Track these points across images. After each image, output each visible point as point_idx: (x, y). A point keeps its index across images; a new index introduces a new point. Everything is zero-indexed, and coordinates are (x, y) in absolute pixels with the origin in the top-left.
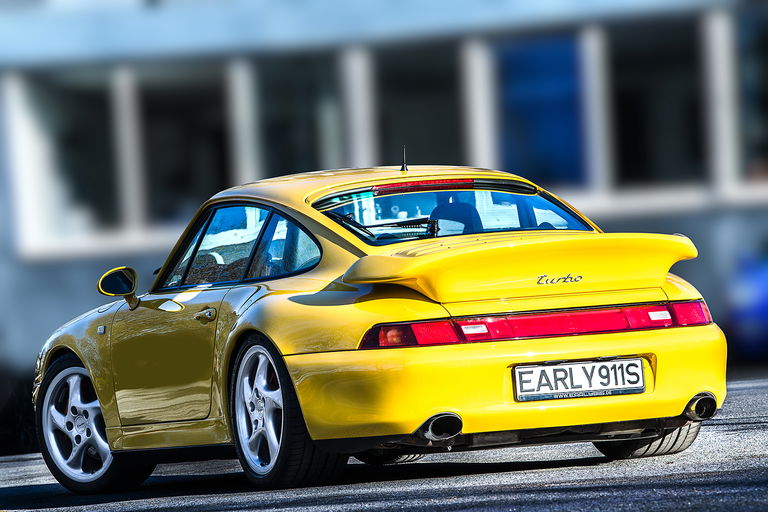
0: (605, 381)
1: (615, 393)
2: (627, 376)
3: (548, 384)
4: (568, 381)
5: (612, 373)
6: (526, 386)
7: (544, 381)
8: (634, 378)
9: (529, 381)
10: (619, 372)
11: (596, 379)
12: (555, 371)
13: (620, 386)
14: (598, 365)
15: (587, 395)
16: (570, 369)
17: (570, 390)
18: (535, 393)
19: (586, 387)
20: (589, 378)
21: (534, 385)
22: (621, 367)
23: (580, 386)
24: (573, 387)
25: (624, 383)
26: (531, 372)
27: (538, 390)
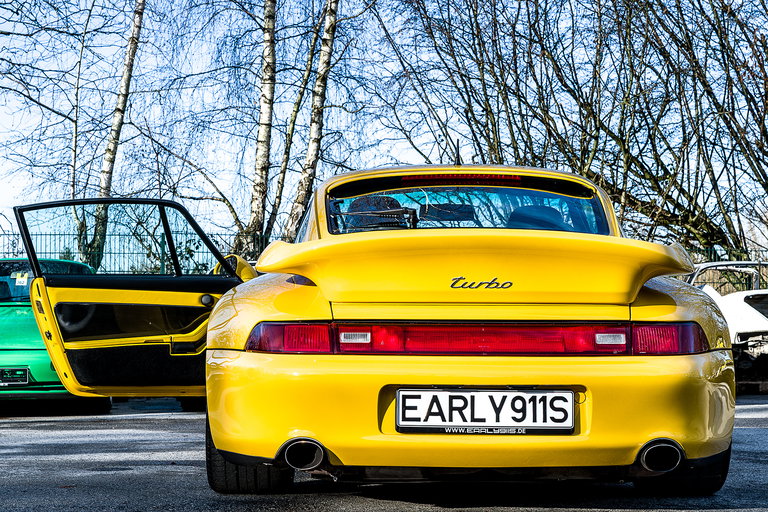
0: (519, 416)
1: (530, 432)
2: (550, 413)
3: (440, 413)
4: (467, 412)
5: (529, 407)
6: (409, 414)
7: (435, 409)
8: (560, 415)
9: (415, 408)
10: (540, 406)
11: (507, 413)
12: (451, 398)
13: (540, 423)
14: (511, 395)
15: (491, 431)
16: (473, 398)
17: (469, 423)
18: (421, 423)
19: (491, 422)
20: (498, 410)
21: (421, 413)
22: (544, 399)
23: (483, 420)
24: (473, 420)
25: (545, 420)
26: (419, 397)
27: (426, 420)
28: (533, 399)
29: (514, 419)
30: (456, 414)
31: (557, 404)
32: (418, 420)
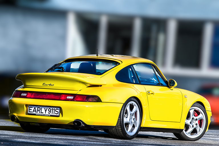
0: (49, 112)
1: (51, 116)
2: (55, 112)
3: (36, 111)
4: (40, 111)
5: (51, 111)
7: (35, 110)
8: (57, 113)
9: (31, 110)
10: (53, 111)
11: (47, 111)
12: (38, 108)
13: (53, 114)
14: (48, 108)
15: (44, 115)
16: (41, 108)
20: (46, 111)
21: (32, 111)
22: (54, 109)
23: (43, 113)
24: (41, 113)
25: (54, 114)
26: (32, 107)
27: (33, 112)
28: (52, 109)
29: (48, 113)
30: (38, 111)
31: (57, 110)
32: (32, 112)
